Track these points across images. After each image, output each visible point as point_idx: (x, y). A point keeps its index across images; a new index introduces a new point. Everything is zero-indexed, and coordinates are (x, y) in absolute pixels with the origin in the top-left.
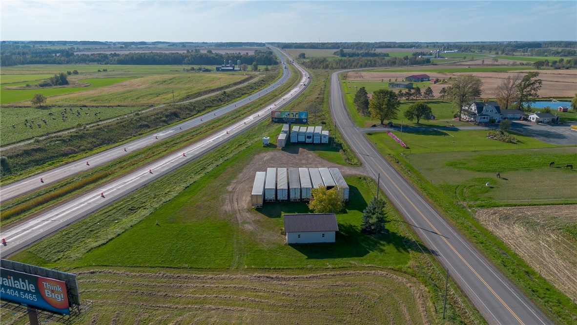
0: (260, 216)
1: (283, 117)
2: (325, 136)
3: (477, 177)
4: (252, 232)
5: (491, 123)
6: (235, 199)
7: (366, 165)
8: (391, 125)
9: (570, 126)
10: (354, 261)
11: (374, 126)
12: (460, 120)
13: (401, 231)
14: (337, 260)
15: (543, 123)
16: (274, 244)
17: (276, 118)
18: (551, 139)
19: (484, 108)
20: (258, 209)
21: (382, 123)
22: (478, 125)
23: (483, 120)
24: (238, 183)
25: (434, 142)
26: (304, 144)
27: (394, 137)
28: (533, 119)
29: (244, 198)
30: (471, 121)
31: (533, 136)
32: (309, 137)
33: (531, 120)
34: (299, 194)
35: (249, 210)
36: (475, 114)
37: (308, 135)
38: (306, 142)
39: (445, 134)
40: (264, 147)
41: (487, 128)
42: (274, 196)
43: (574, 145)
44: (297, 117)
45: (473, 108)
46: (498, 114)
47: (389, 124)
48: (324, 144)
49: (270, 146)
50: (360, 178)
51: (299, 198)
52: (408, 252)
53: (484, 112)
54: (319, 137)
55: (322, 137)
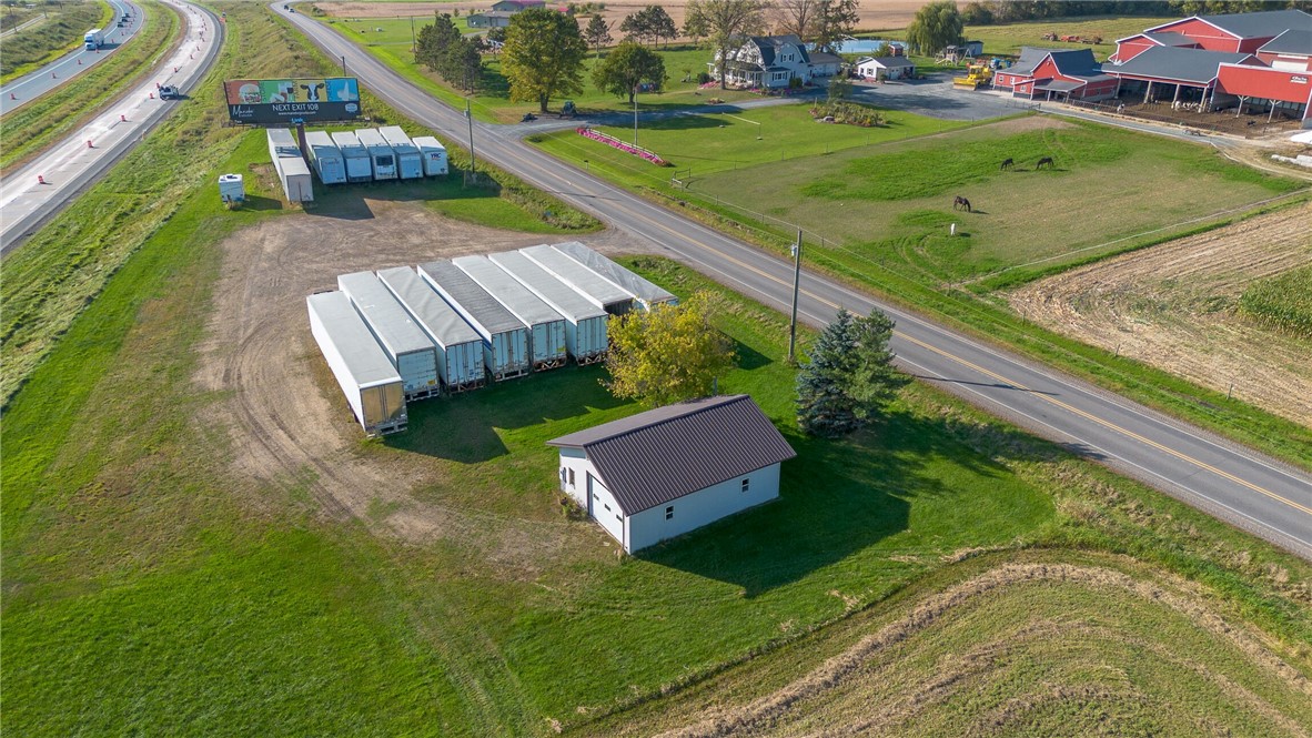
0: (421, 469)
1: (272, 100)
2: (435, 154)
5: (794, 88)
7: (613, 222)
8: (571, 112)
12: (724, 88)
15: (890, 79)
17: (244, 107)
19: (777, 52)
20: (392, 438)
21: (544, 109)
22: (772, 95)
23: (777, 82)
26: (371, 185)
27: (608, 141)
28: (870, 71)
29: (300, 406)
30: (750, 87)
32: (385, 161)
33: (865, 74)
34: (523, 349)
35: (363, 453)
37: (382, 154)
38: (378, 177)
39: (726, 123)
40: (234, 209)
42: (433, 377)
46: (805, 65)
48: (433, 178)
49: (252, 205)
51: (525, 363)
53: (777, 63)
54: (418, 158)
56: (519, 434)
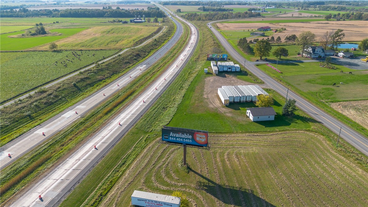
0: (230, 110)
1: (214, 57)
2: (238, 68)
3: (324, 87)
4: (232, 117)
5: (320, 58)
6: (212, 102)
7: (266, 82)
8: (266, 60)
9: (359, 59)
10: (286, 128)
11: (257, 61)
12: (302, 57)
13: (301, 114)
14: (279, 127)
15: (346, 57)
16: (246, 121)
17: (209, 58)
18: (353, 67)
19: (316, 50)
20: (227, 106)
21: (261, 59)
22: (313, 59)
23: (315, 56)
24: (207, 94)
25: (294, 70)
26: (227, 72)
27: (271, 67)
28: (341, 55)
29: (216, 101)
30: (308, 57)
31: (343, 65)
32: (230, 68)
33: (340, 56)
34: (245, 99)
35: (223, 107)
36: (311, 53)
37: (229, 67)
38: (228, 71)
39: (298, 65)
40: (206, 74)
41: (318, 61)
42: (233, 100)
43: (365, 70)
44: (222, 57)
45: (310, 50)
46: (323, 53)
47: (265, 59)
48: (237, 72)
49: (209, 74)
50: (267, 90)
51: (245, 100)
52: (308, 123)
53: (316, 52)
54: (235, 68)
55: (237, 68)
56: (243, 108)
